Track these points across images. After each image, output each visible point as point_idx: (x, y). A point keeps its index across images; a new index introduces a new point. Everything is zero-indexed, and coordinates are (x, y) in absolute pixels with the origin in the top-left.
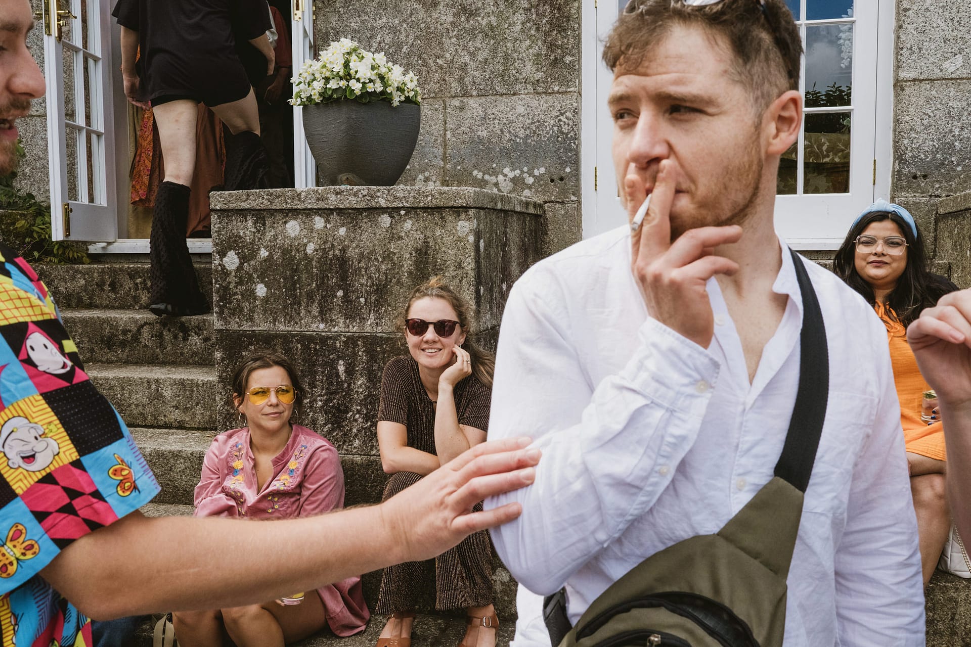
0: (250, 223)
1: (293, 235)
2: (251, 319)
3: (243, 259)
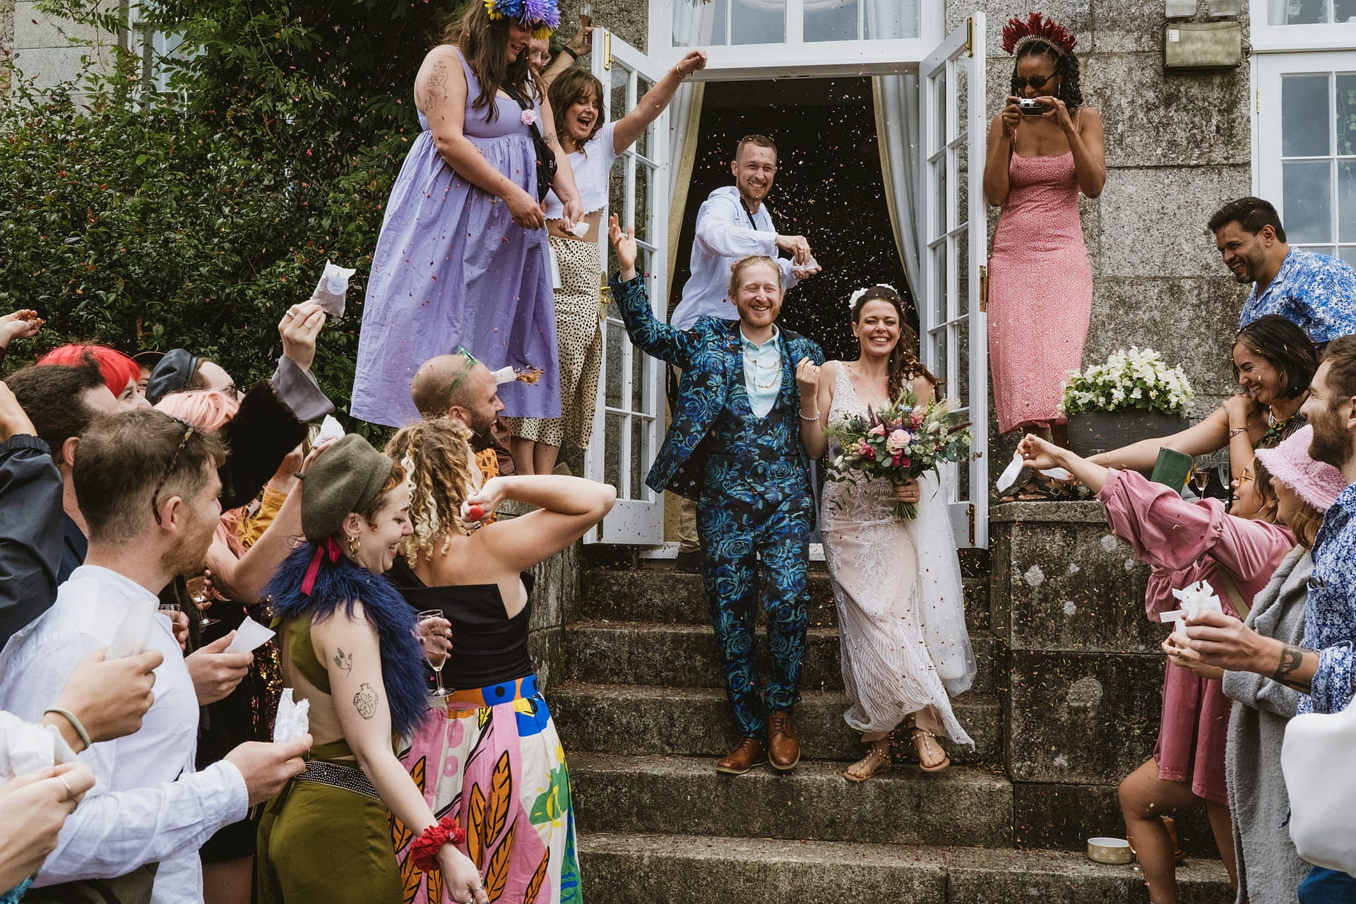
0: (1058, 536)
1: (1109, 550)
2: (1057, 639)
3: (1048, 574)
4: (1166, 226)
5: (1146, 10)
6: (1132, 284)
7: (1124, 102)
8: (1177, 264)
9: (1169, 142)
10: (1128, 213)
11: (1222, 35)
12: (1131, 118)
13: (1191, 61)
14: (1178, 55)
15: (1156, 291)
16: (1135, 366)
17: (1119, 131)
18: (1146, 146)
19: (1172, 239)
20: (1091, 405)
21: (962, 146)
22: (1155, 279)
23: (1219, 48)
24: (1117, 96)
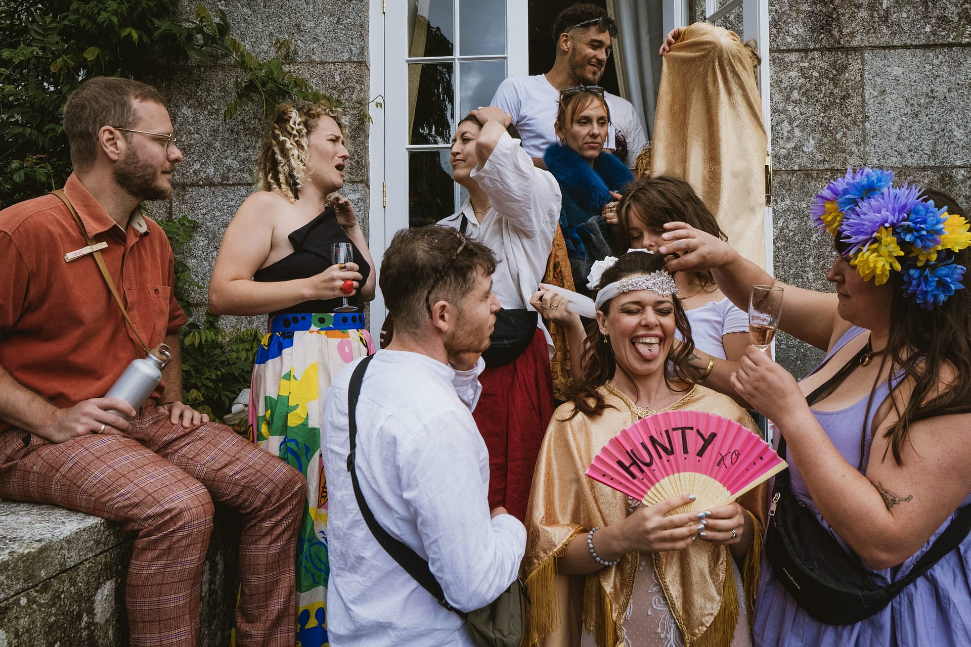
4: (936, 111)
8: (948, 152)
9: (938, 18)
10: (894, 97)
17: (884, 7)
18: (913, 24)
19: (943, 125)
22: (924, 169)
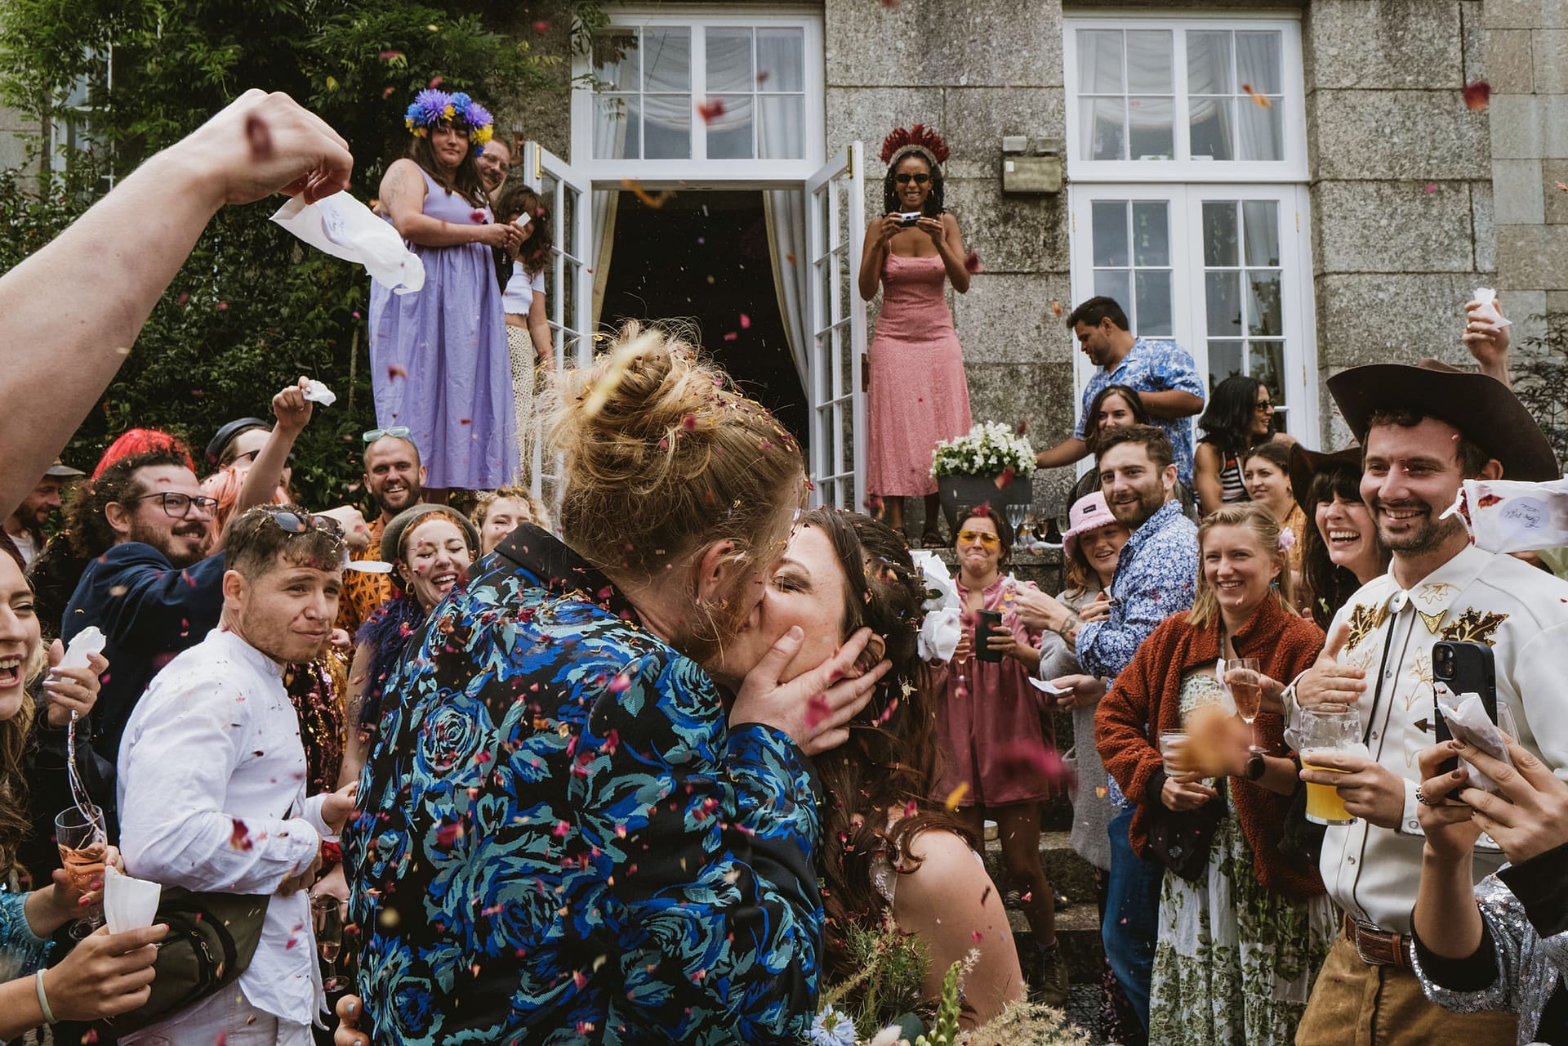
4: (1006, 322)
5: (988, 144)
6: (980, 369)
7: (972, 219)
8: (1016, 353)
9: (1007, 253)
11: (1046, 167)
12: (978, 232)
13: (1023, 187)
14: (1013, 182)
15: (1000, 374)
16: (992, 437)
18: (989, 256)
19: (1012, 333)
20: (957, 469)
21: (844, 252)
22: (998, 364)
23: (1045, 178)
24: (966, 214)
